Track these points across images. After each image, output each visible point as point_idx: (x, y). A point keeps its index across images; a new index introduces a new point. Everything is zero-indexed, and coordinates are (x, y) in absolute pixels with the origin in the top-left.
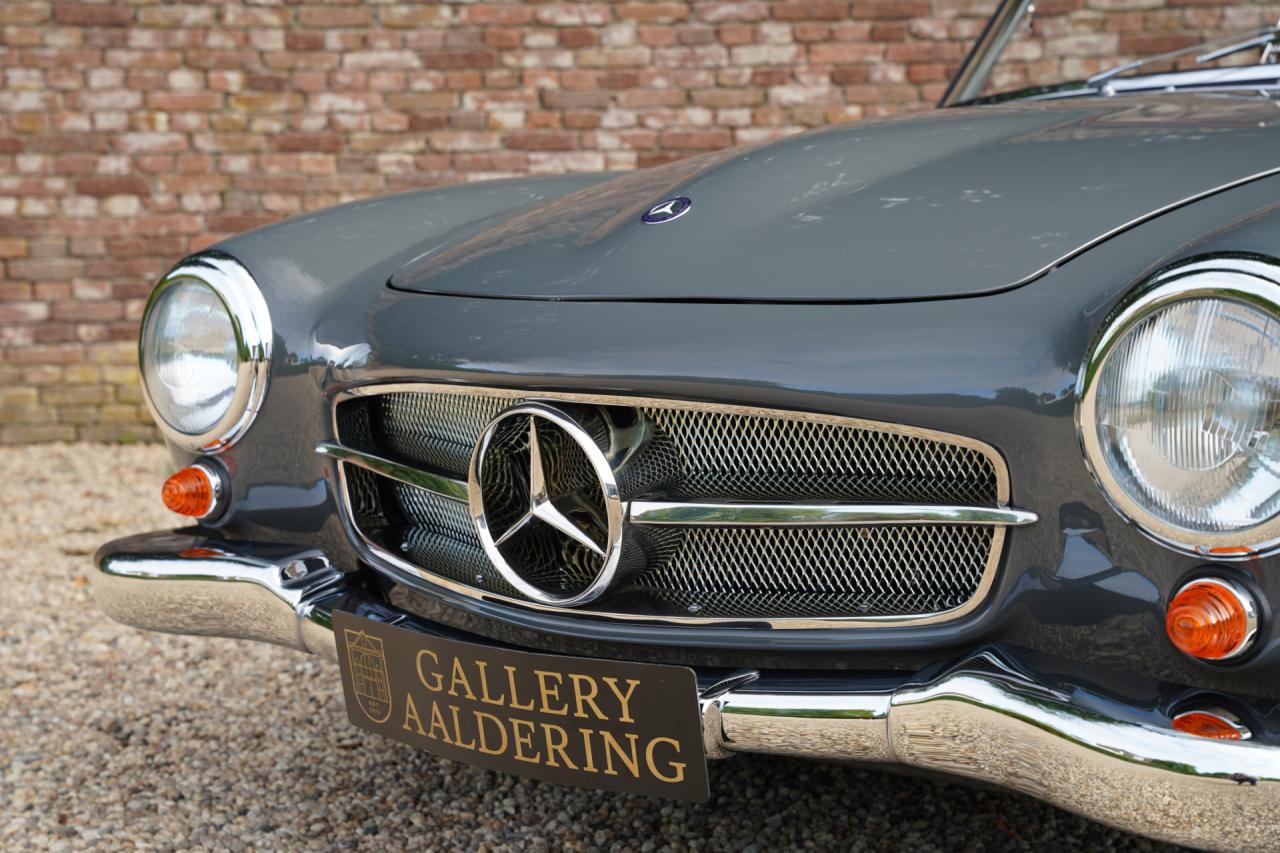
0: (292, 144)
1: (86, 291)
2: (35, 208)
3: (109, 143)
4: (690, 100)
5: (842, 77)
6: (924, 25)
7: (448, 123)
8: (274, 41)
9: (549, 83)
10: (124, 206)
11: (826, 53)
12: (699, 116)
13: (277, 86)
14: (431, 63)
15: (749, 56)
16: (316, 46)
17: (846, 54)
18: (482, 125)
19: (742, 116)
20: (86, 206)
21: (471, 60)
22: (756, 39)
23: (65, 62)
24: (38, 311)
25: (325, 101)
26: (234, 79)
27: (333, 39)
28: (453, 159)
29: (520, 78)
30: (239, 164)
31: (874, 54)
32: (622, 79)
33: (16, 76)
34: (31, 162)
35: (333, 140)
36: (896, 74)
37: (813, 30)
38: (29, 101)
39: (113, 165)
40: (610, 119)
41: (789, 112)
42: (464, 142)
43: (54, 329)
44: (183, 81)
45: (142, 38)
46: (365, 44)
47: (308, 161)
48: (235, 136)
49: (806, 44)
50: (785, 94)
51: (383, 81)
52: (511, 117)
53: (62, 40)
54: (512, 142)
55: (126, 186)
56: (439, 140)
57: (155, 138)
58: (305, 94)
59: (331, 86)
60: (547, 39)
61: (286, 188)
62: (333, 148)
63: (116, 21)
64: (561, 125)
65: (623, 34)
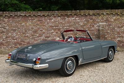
0: (25, 37)
1: (13, 45)
2: (10, 41)
3: (15, 37)
4: (48, 34)
5: (56, 33)
11: (56, 31)
12: (48, 35)
13: (24, 33)
14: (33, 32)
16: (26, 31)
18: (36, 35)
20: (13, 40)
21: (35, 32)
22: (52, 31)
23: (12, 33)
24: (10, 46)
25: (27, 34)
26: (22, 33)
27: (27, 31)
29: (38, 33)
30: (22, 38)
31: (58, 31)
32: (44, 33)
33: (9, 33)
34: (10, 38)
35: (27, 36)
38: (10, 35)
39: (15, 38)
40: (43, 35)
41: (53, 35)
42: (35, 36)
43: (11, 48)
44: (19, 33)
45: (16, 31)
47: (26, 38)
50: (53, 34)
51: (30, 33)
52: (38, 35)
54: (38, 36)
57: (17, 37)
58: (26, 34)
60: (40, 31)
61: (25, 39)
63: (15, 30)
64: (40, 35)
65: (44, 30)
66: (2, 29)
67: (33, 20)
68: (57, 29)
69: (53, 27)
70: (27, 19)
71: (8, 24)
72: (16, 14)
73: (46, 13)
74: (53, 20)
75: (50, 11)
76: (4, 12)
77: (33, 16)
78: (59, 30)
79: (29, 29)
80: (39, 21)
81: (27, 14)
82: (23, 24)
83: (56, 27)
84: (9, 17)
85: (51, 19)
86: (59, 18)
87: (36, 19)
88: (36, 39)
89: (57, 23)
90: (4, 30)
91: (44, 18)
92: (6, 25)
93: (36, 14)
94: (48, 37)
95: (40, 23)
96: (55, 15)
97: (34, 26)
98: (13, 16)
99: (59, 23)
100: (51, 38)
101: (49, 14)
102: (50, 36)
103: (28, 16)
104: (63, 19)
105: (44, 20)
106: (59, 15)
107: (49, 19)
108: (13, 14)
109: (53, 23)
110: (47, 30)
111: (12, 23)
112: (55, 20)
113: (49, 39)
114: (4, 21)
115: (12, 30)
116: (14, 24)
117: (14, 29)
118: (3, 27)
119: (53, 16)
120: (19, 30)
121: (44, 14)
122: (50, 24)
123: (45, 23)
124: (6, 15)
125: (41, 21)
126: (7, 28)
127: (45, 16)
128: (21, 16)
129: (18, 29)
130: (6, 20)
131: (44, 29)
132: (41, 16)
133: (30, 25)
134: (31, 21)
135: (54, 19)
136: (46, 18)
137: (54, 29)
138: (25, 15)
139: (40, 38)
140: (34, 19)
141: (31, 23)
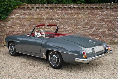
0: (76, 29)
4: (99, 26)
5: (107, 25)
6: (112, 22)
7: (85, 27)
8: (76, 23)
9: (91, 25)
10: (67, 32)
11: (106, 24)
12: (99, 27)
13: (76, 25)
14: (84, 24)
15: (102, 24)
17: (108, 24)
18: (87, 27)
19: (102, 27)
20: (65, 32)
22: (103, 23)
25: (78, 26)
26: (74, 25)
27: (79, 23)
28: (85, 29)
29: (89, 25)
30: (74, 30)
31: (109, 24)
32: (95, 25)
34: (62, 30)
35: (79, 28)
36: (110, 25)
37: (106, 22)
38: (63, 26)
39: (67, 30)
41: (104, 27)
42: (86, 28)
44: (71, 25)
45: (69, 23)
46: (81, 23)
48: (73, 28)
49: (105, 23)
50: (104, 26)
51: (82, 25)
52: (89, 27)
53: (64, 23)
54: (89, 28)
55: (67, 31)
56: (85, 28)
57: (69, 28)
59: (79, 25)
60: (91, 23)
61: (76, 31)
62: (79, 29)
63: (67, 22)
64: (91, 28)
65: (95, 23)
66: (56, 20)
67: (85, 12)
68: (108, 21)
69: (105, 19)
70: (79, 12)
71: (61, 16)
72: (70, 7)
73: (99, 6)
74: (104, 13)
75: (103, 4)
76: (59, 5)
77: (85, 8)
78: (110, 22)
79: (81, 21)
80: (91, 13)
81: (80, 7)
82: (75, 16)
83: (108, 20)
84: (62, 9)
85: (103, 12)
86: (111, 10)
87: (88, 11)
88: (87, 31)
89: (109, 15)
90: (57, 22)
91: (96, 10)
92: (59, 17)
93: (89, 7)
94: (99, 29)
95: (92, 15)
96: (107, 8)
97: (86, 18)
98: (67, 8)
99: (110, 15)
100: (102, 31)
101: (102, 6)
102: (101, 28)
103: (81, 8)
104: (115, 12)
105: (96, 13)
106: (112, 7)
107: (101, 12)
108: (66, 6)
109: (104, 15)
110: (99, 22)
111: (64, 15)
112: (107, 13)
113: (99, 31)
114: (58, 13)
115: (64, 22)
116: (67, 16)
117: (66, 20)
118: (56, 19)
119: (105, 8)
120: (72, 22)
121: (96, 6)
122: (102, 17)
123: (96, 16)
124: (61, 7)
125: (92, 13)
126: (60, 19)
127: (98, 8)
128: (74, 8)
129: (70, 21)
130: (59, 12)
131: (95, 21)
132: (94, 9)
133: (82, 17)
134: (83, 13)
135: (106, 11)
136: (98, 10)
137: (106, 21)
138: (78, 8)
139: (91, 30)
140: (87, 12)
141: (82, 15)
